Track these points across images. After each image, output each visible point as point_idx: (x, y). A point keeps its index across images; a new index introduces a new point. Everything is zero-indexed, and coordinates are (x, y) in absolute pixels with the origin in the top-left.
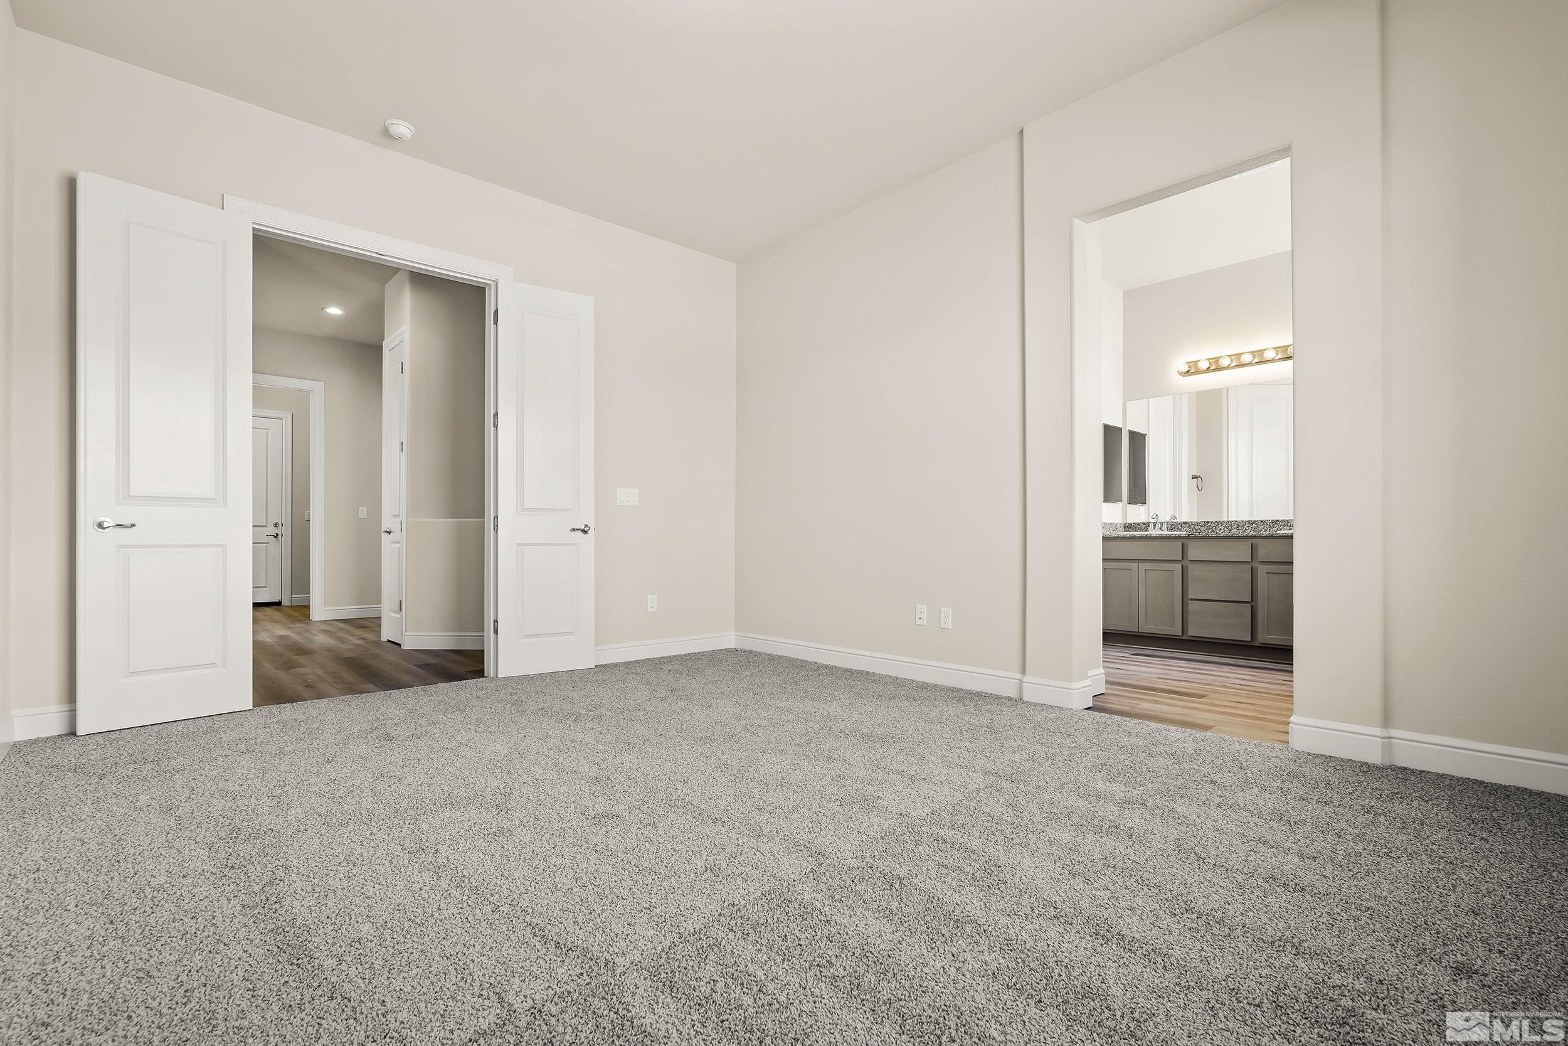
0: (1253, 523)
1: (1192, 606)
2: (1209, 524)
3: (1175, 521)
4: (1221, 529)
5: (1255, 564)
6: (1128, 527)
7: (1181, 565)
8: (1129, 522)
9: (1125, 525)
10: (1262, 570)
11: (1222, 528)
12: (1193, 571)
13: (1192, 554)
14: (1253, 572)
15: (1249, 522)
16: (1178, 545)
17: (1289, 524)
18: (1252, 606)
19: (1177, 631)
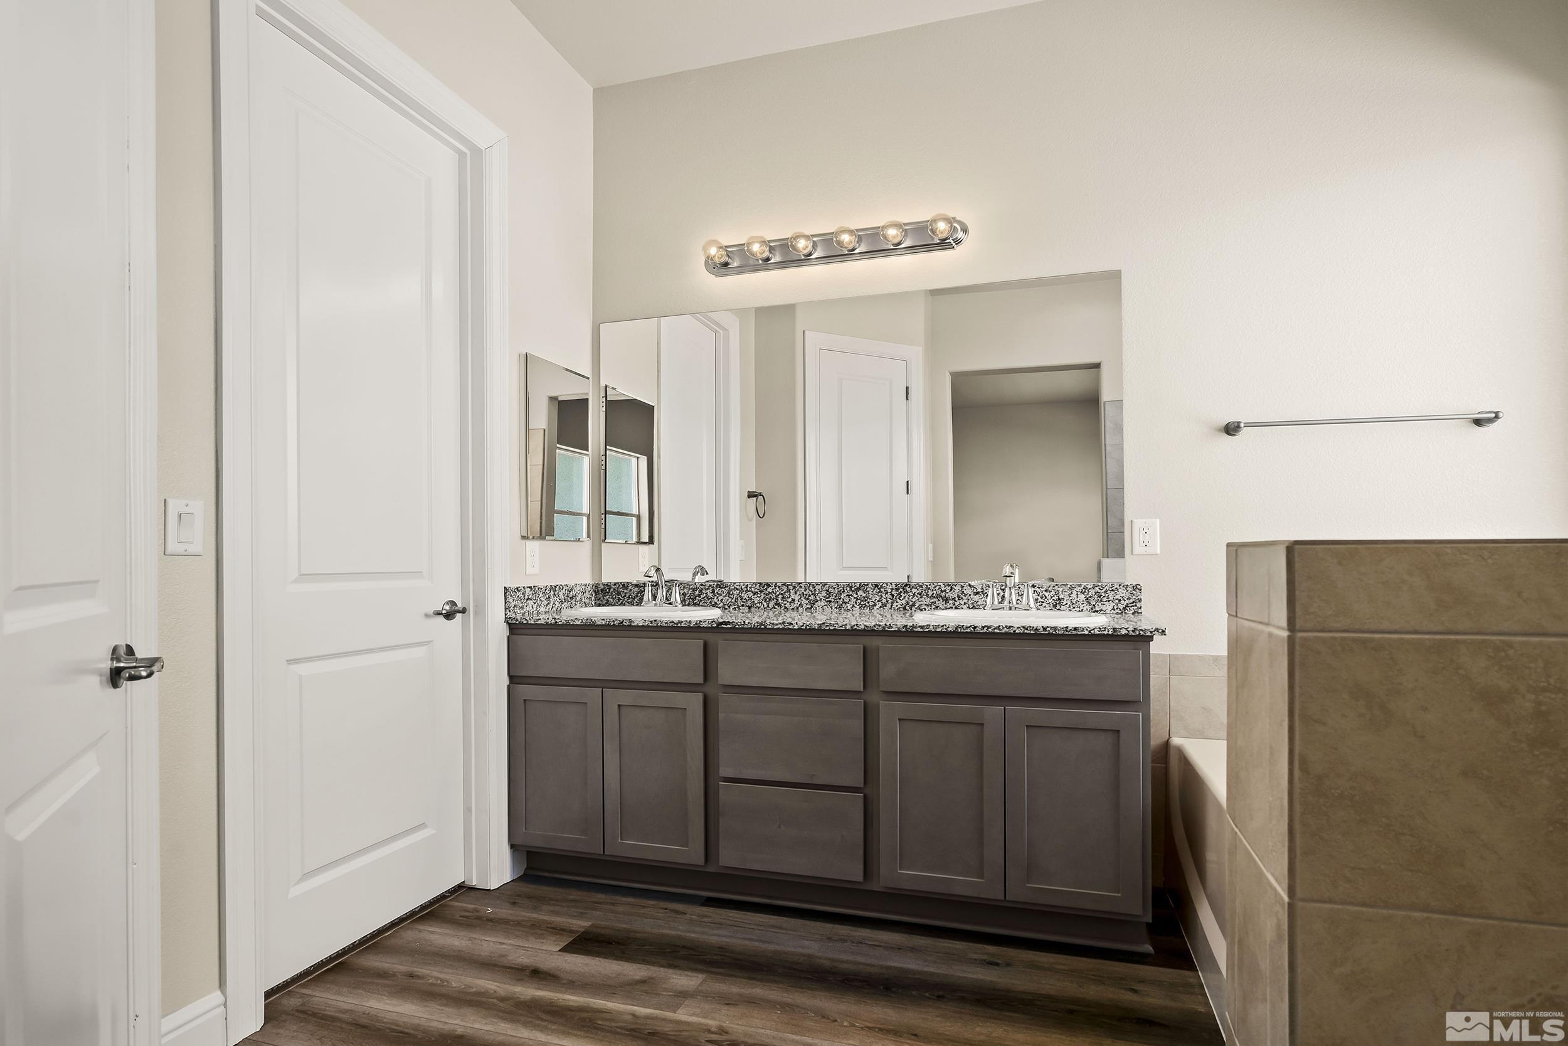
0: (858, 589)
1: (727, 794)
2: (770, 590)
3: (703, 579)
4: (793, 600)
5: (874, 697)
6: (605, 594)
7: (701, 696)
8: (605, 580)
9: (596, 586)
10: (889, 713)
11: (797, 598)
12: (730, 710)
13: (727, 672)
14: (869, 715)
15: (850, 586)
16: (695, 646)
17: (930, 593)
18: (865, 797)
19: (691, 853)
